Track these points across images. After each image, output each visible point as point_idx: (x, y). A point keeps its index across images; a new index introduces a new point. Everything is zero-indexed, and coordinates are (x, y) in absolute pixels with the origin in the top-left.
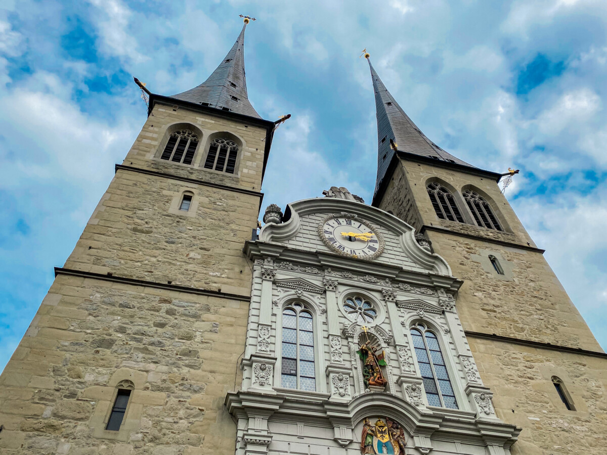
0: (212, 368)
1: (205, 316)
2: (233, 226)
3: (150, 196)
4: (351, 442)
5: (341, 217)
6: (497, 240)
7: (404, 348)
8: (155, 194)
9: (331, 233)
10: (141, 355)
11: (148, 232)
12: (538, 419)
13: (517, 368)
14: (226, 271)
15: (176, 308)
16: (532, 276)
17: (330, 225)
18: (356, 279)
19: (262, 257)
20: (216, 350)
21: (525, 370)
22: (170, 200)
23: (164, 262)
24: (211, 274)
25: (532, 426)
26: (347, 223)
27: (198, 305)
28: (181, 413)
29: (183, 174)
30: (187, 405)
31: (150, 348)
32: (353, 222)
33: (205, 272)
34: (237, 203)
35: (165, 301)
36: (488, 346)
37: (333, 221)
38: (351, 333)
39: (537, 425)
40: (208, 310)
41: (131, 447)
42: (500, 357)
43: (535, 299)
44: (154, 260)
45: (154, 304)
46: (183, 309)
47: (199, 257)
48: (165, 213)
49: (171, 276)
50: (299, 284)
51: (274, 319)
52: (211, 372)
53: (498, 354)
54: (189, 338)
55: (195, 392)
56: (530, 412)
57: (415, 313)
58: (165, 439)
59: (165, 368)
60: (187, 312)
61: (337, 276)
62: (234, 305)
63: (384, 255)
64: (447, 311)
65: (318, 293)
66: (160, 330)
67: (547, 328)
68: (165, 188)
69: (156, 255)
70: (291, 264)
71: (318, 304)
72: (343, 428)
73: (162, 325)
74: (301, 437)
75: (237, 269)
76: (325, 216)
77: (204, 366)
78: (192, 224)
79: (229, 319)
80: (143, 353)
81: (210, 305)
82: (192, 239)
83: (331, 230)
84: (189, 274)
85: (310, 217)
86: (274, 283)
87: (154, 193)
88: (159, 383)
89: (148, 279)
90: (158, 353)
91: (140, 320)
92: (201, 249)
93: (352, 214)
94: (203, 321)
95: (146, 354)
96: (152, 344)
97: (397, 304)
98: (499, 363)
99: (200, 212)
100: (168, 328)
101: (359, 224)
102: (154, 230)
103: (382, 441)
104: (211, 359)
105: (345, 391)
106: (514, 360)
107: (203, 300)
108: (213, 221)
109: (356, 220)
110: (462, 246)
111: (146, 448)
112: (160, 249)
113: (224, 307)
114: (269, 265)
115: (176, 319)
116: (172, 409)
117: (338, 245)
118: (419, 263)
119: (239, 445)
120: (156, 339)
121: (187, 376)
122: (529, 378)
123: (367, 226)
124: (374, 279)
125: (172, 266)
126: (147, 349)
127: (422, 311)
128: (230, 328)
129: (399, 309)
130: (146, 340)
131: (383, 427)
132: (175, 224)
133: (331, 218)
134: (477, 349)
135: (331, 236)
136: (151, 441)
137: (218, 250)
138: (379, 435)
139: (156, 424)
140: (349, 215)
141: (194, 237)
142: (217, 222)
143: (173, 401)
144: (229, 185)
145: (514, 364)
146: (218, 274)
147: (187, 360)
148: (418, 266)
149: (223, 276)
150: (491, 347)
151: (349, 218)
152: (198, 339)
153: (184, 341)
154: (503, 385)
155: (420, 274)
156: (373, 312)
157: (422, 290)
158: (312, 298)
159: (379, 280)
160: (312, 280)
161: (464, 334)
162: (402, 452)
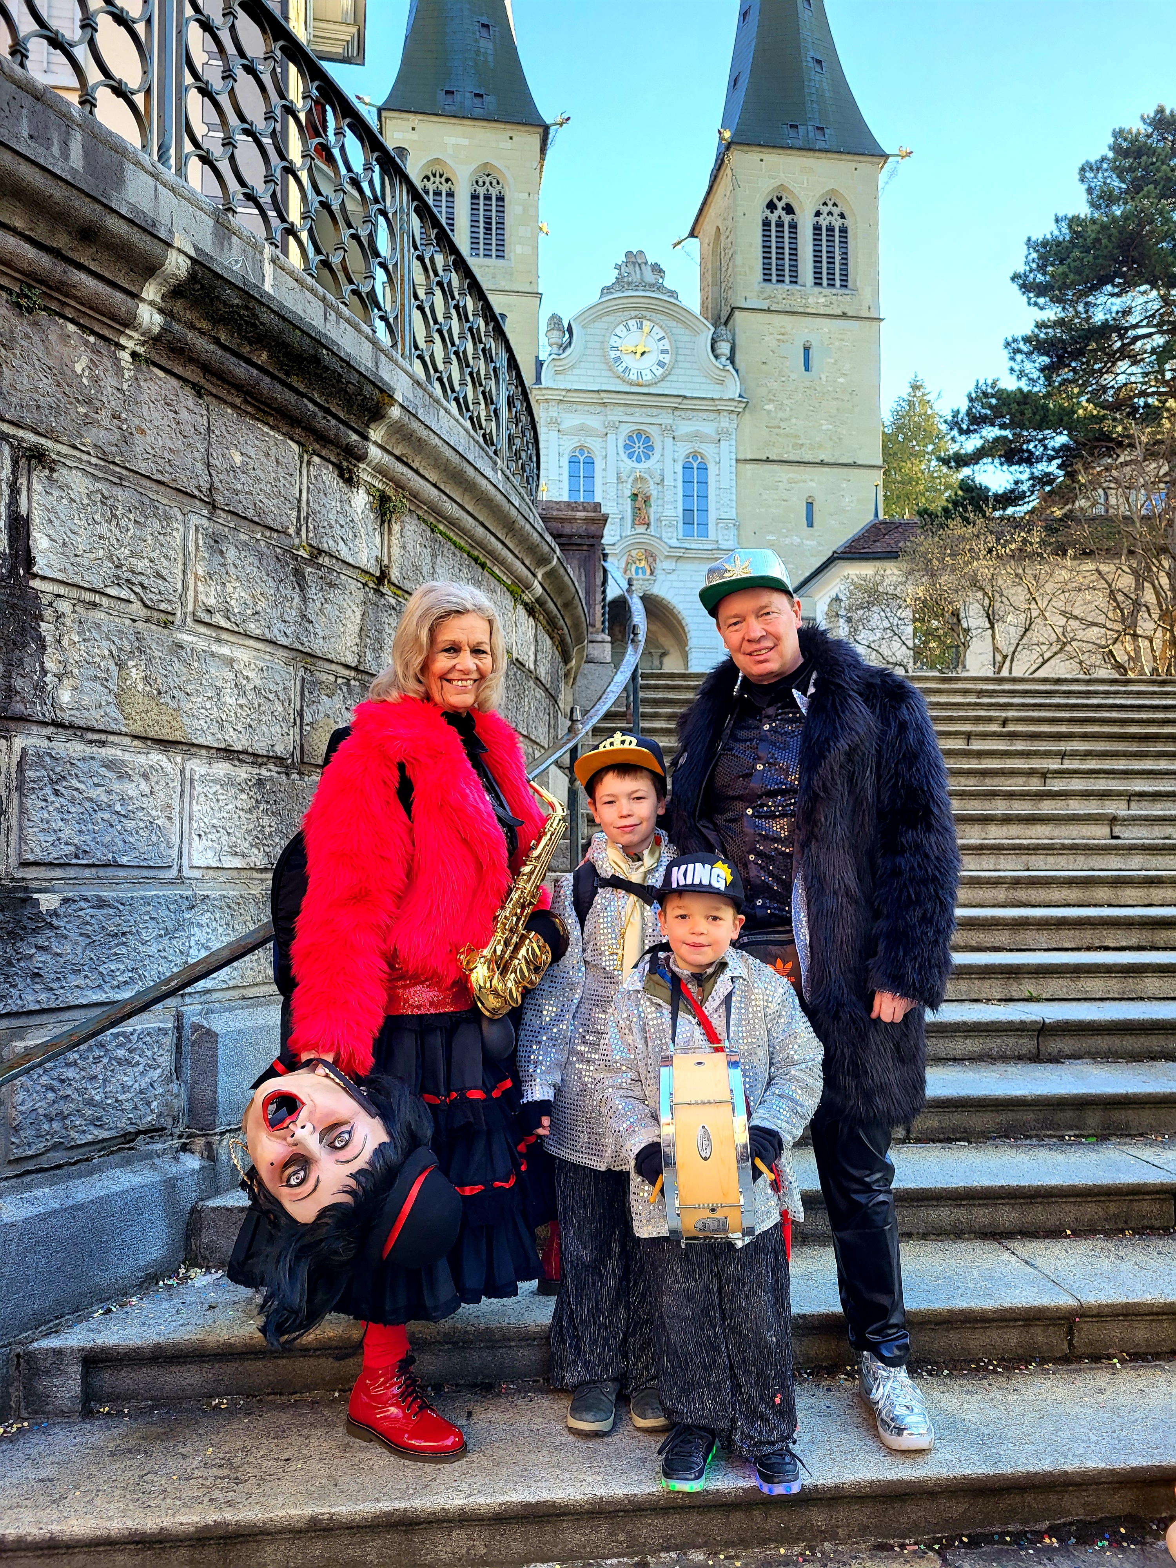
5: (631, 318)
9: (618, 349)
12: (775, 538)
16: (847, 366)
17: (617, 335)
18: (640, 414)
19: (547, 401)
21: (783, 493)
26: (638, 327)
32: (645, 322)
36: (756, 471)
37: (622, 327)
38: (626, 477)
42: (764, 481)
50: (583, 429)
57: (691, 446)
61: (620, 414)
63: (675, 371)
64: (723, 439)
65: (599, 437)
71: (599, 449)
76: (613, 321)
83: (618, 343)
85: (596, 324)
86: (559, 431)
93: (644, 313)
97: (674, 438)
101: (653, 325)
103: (639, 566)
105: (615, 532)
106: (777, 483)
109: (650, 320)
110: (775, 331)
117: (624, 365)
122: (784, 501)
123: (662, 327)
124: (655, 411)
127: (698, 442)
129: (676, 444)
131: (641, 556)
133: (619, 323)
134: (743, 478)
135: (618, 354)
138: (637, 562)
140: (640, 314)
145: (775, 486)
150: (759, 472)
151: (640, 318)
154: (755, 510)
155: (704, 398)
156: (651, 448)
157: (705, 415)
158: (594, 444)
159: (660, 411)
160: (594, 422)
161: (734, 462)
162: (652, 572)
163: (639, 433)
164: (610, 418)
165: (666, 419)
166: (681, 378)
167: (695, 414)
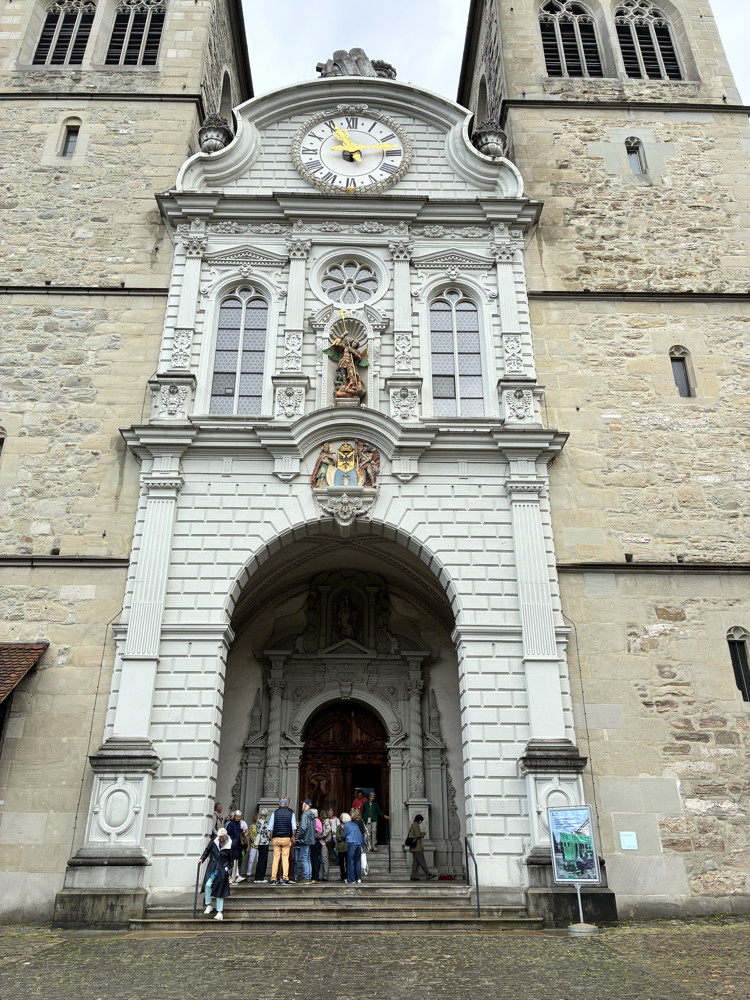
0: (110, 399)
1: (101, 327)
2: (146, 171)
3: (10, 141)
4: (298, 475)
5: (338, 115)
6: (657, 101)
7: (405, 335)
8: (19, 135)
9: (315, 152)
10: (12, 392)
11: (12, 206)
12: (619, 416)
13: (609, 341)
14: (133, 251)
15: (58, 320)
16: (706, 166)
17: (315, 136)
18: (346, 232)
19: (187, 219)
20: (117, 374)
21: (624, 343)
22: (43, 141)
23: (38, 252)
24: (110, 259)
25: (603, 426)
26: (349, 126)
27: (90, 312)
28: (70, 460)
29: (64, 85)
30: (77, 449)
31: (25, 381)
32: (360, 120)
33: (100, 258)
34: (154, 124)
35: (42, 312)
36: (568, 311)
37: (323, 126)
38: (322, 323)
39: (612, 425)
40: (105, 317)
41: (8, 504)
42: (584, 328)
43: (695, 212)
44: (23, 250)
45: (26, 318)
46: (68, 321)
47: (91, 234)
48: (36, 167)
49: (50, 273)
50: (246, 255)
51: (201, 317)
52: (109, 404)
53: (582, 322)
54: (78, 361)
55: (88, 432)
56: (609, 407)
57: (443, 275)
58: (50, 492)
59: (46, 406)
60: (73, 325)
61: (314, 231)
62: (144, 303)
63: (409, 177)
64: (502, 263)
65: (277, 266)
66: (37, 355)
67: (699, 262)
68: (33, 120)
69: (25, 242)
70: (235, 224)
71: (275, 283)
72: (287, 458)
73: (39, 348)
74: (228, 475)
75: (151, 247)
76: (306, 119)
77: (99, 398)
78: (80, 178)
79: (135, 327)
80: (15, 389)
81: (108, 310)
82: (79, 206)
83: (317, 144)
84: (77, 266)
85: (282, 126)
86: (204, 260)
87: (17, 134)
88: (39, 426)
89: (16, 282)
90: (36, 387)
91: (9, 344)
92: (94, 220)
93: (358, 106)
94: (98, 334)
95: (20, 390)
96: (28, 375)
97: (411, 264)
98: (578, 336)
99: (91, 154)
100: (48, 351)
101: (373, 122)
102: (21, 200)
103: (344, 470)
104: (109, 386)
105: (295, 409)
106: (609, 329)
107: (97, 303)
108: (114, 166)
109: (366, 116)
110: (576, 129)
111: (26, 503)
112: (32, 230)
113: (129, 309)
114: (197, 231)
115: (58, 336)
116: (57, 456)
117: (325, 171)
118: (473, 181)
119: (142, 491)
120: (32, 368)
121: (77, 413)
122: (628, 355)
123: (386, 123)
124: (376, 226)
125: (50, 255)
126: (20, 384)
127: (457, 269)
128: (139, 340)
129: (415, 272)
130: (18, 371)
131: (348, 452)
132: (52, 184)
133: (317, 122)
134: (544, 320)
135: (315, 158)
136: (32, 495)
137: (119, 219)
138: (340, 463)
139: (37, 476)
140: (352, 108)
141: (83, 202)
142: (118, 168)
143: (59, 445)
144: (141, 90)
145: (607, 335)
146: (120, 259)
147: (76, 392)
148: (469, 187)
149: (128, 260)
150: (572, 312)
151: (352, 114)
152: (91, 361)
153: (71, 366)
154: (574, 371)
156: (372, 280)
157: (466, 230)
158: (267, 277)
159: (387, 225)
160: (267, 245)
161: (524, 298)
162: (369, 481)
163: (351, 261)
164: (295, 238)
165: (394, 235)
167: (448, 228)
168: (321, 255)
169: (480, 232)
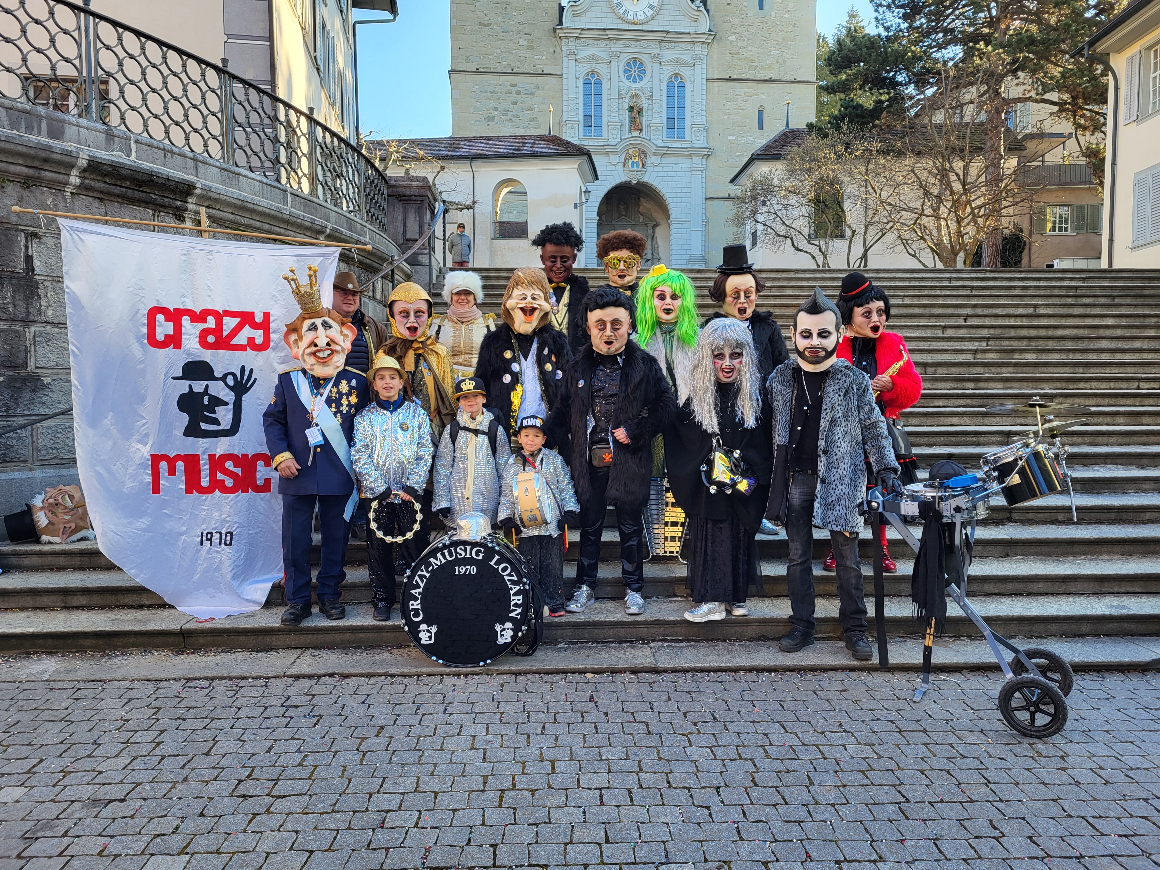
1: (538, 92)
4: (618, 163)
7: (657, 101)
11: (489, 25)
12: (734, 138)
13: (735, 103)
14: (545, 52)
15: (520, 88)
16: (791, 5)
18: (633, 46)
19: (567, 38)
21: (741, 103)
23: (505, 52)
24: (536, 58)
25: (728, 142)
27: (532, 85)
33: (532, 56)
35: (512, 85)
36: (721, 88)
38: (625, 94)
39: (731, 142)
40: (538, 87)
42: (727, 96)
45: (508, 88)
46: (524, 89)
47: (526, 42)
49: (512, 65)
50: (593, 58)
51: (576, 90)
53: (726, 93)
54: (531, 110)
56: (731, 134)
57: (673, 69)
60: (527, 91)
61: (620, 46)
62: (553, 81)
63: (661, 12)
64: (697, 63)
65: (606, 64)
66: (515, 106)
70: (587, 41)
71: (605, 73)
72: (614, 156)
73: (515, 103)
75: (552, 50)
79: (551, 93)
80: (510, 122)
81: (539, 83)
84: (523, 61)
86: (576, 60)
91: (503, 101)
92: (525, 34)
94: (537, 97)
96: (513, 116)
97: (660, 64)
98: (724, 100)
100: (519, 105)
103: (634, 161)
104: (545, 122)
105: (616, 136)
107: (534, 80)
112: (500, 40)
113: (547, 84)
114: (572, 45)
115: (522, 97)
117: (624, 8)
120: (515, 113)
122: (742, 110)
124: (646, 44)
125: (511, 54)
127: (678, 66)
128: (552, 100)
129: (662, 68)
130: (509, 114)
131: (635, 153)
132: (504, 12)
134: (711, 93)
135: (619, 0)
137: (537, 33)
138: (633, 158)
141: (519, 23)
145: (735, 99)
146: (540, 57)
147: (533, 124)
149: (543, 58)
152: (536, 110)
153: (529, 112)
155: (683, 33)
156: (644, 71)
157: (683, 46)
158: (602, 69)
159: (651, 43)
160: (602, 52)
161: (704, 81)
162: (643, 166)
163: (635, 60)
164: (613, 49)
165: (654, 49)
166: (666, 18)
167: (676, 45)
168: (624, 58)
169: (689, 46)
